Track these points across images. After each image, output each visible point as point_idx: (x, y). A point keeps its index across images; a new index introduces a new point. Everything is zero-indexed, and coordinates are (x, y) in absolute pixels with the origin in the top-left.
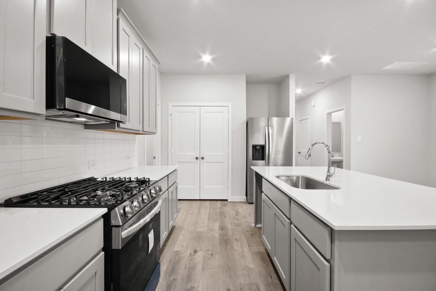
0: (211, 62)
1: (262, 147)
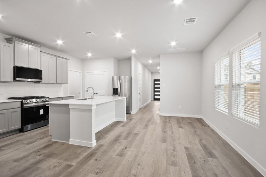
0: (91, 56)
1: (117, 89)
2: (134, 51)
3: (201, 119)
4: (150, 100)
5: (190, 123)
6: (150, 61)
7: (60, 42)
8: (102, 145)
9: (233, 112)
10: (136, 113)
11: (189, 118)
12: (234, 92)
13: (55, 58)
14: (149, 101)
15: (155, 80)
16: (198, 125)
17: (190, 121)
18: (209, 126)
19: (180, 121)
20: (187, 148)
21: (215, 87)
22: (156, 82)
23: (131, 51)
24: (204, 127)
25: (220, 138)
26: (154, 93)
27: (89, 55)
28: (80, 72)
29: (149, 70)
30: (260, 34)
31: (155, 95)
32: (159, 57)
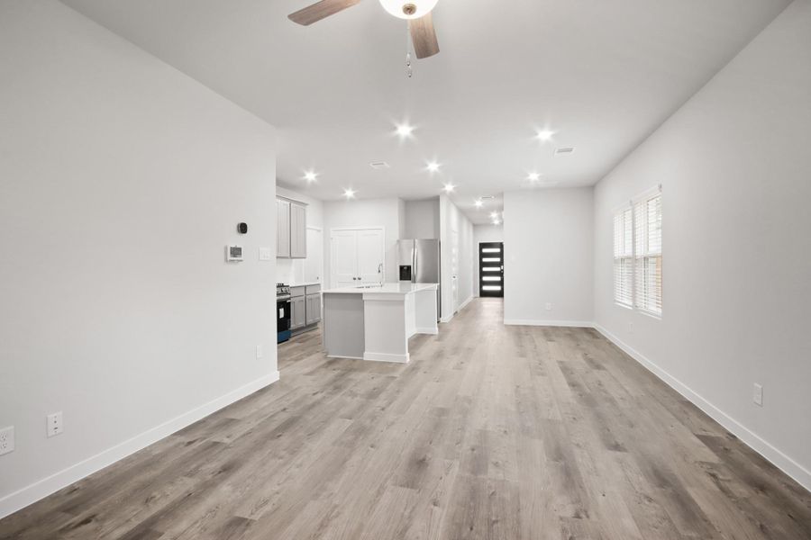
0: (352, 196)
1: (409, 268)
2: (449, 188)
3: (593, 329)
4: (472, 296)
5: (570, 335)
6: (479, 204)
7: (310, 176)
8: (420, 361)
9: (638, 304)
10: (451, 322)
11: (569, 328)
12: (640, 270)
13: (288, 203)
14: (470, 299)
15: (483, 246)
16: (586, 337)
17: (568, 332)
18: (605, 338)
19: (549, 332)
20: (561, 362)
21: (616, 261)
22: (485, 250)
23: (444, 187)
24: (595, 340)
25: (620, 352)
26: (481, 278)
27: (349, 193)
28: (319, 231)
29: (469, 220)
30: (661, 187)
31: (482, 283)
32: (501, 195)
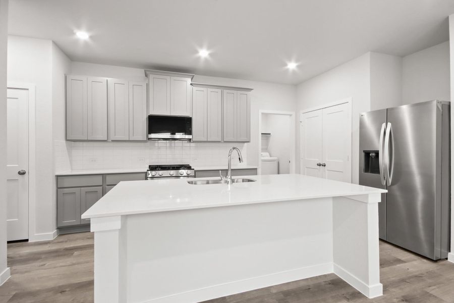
1: (377, 153)
7: (204, 53)
13: (219, 91)
28: (291, 115)
